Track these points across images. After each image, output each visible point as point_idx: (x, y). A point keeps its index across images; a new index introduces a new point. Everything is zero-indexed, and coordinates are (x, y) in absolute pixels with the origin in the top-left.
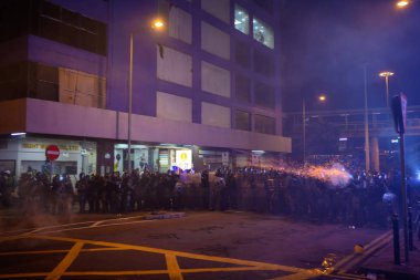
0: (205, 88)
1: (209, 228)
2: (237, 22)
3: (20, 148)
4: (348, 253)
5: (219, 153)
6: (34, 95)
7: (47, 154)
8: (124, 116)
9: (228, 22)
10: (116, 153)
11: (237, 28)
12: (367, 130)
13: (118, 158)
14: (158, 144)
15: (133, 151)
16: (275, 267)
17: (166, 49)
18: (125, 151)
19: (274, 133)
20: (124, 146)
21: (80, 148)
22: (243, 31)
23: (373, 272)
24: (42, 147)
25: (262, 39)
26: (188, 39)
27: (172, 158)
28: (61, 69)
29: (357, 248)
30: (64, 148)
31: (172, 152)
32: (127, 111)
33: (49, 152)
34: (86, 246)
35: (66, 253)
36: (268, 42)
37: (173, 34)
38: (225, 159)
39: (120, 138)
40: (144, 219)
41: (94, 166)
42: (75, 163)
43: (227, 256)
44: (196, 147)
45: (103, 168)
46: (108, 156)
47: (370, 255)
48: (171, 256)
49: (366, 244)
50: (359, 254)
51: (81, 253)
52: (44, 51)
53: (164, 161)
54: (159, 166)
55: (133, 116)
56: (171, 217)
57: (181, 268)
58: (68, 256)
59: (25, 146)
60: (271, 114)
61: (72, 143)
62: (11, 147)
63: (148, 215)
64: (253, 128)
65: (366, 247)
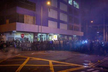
0: (61, 19)
1: (61, 55)
2: (69, 2)
3: (15, 35)
4: (96, 62)
5: (64, 36)
6: (18, 22)
7: (21, 36)
8: (40, 26)
9: (67, 2)
10: (38, 36)
11: (69, 3)
12: (104, 30)
13: (39, 37)
14: (49, 34)
15: (42, 35)
16: (77, 65)
17: (50, 9)
18: (40, 35)
19: (79, 31)
20: (40, 34)
21: (29, 35)
22: (71, 4)
23: (102, 67)
24: (20, 34)
25: (76, 6)
26: (56, 7)
27: (52, 37)
28: (24, 15)
29: (99, 61)
30: (25, 34)
31: (52, 36)
32: (41, 25)
33: (22, 36)
34: (30, 59)
35: (25, 60)
36: (78, 7)
37: (52, 5)
38: (66, 37)
39: (39, 32)
40: (45, 52)
41: (33, 39)
42: (28, 38)
43: (65, 62)
44: (58, 35)
45: (35, 40)
46: (36, 37)
47: (102, 63)
48: (51, 62)
49: (101, 60)
50: (99, 63)
51: (29, 60)
52: (20, 10)
53: (50, 38)
54: (49, 39)
55: (42, 27)
56: (51, 52)
57: (53, 64)
58: (26, 61)
59: (16, 34)
60: (78, 26)
61: (27, 33)
62: (13, 34)
63: (46, 51)
64: (73, 30)
65: (101, 61)
